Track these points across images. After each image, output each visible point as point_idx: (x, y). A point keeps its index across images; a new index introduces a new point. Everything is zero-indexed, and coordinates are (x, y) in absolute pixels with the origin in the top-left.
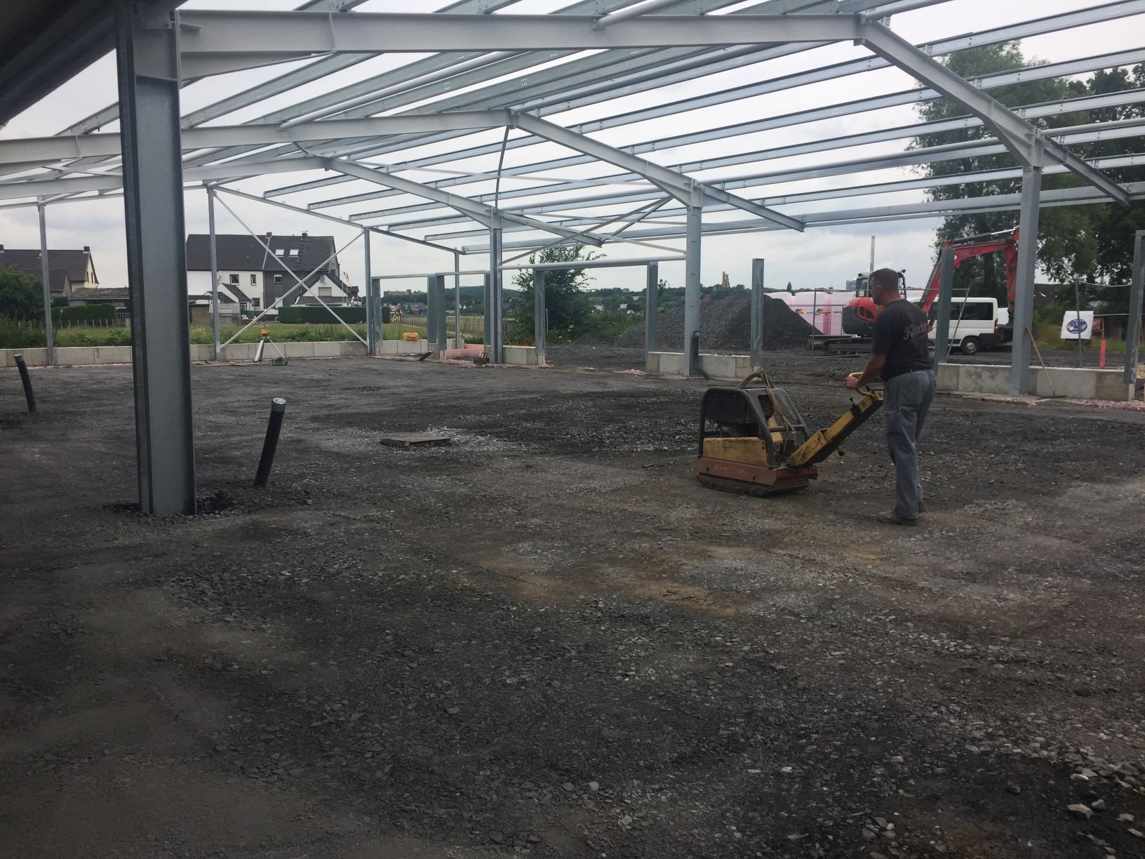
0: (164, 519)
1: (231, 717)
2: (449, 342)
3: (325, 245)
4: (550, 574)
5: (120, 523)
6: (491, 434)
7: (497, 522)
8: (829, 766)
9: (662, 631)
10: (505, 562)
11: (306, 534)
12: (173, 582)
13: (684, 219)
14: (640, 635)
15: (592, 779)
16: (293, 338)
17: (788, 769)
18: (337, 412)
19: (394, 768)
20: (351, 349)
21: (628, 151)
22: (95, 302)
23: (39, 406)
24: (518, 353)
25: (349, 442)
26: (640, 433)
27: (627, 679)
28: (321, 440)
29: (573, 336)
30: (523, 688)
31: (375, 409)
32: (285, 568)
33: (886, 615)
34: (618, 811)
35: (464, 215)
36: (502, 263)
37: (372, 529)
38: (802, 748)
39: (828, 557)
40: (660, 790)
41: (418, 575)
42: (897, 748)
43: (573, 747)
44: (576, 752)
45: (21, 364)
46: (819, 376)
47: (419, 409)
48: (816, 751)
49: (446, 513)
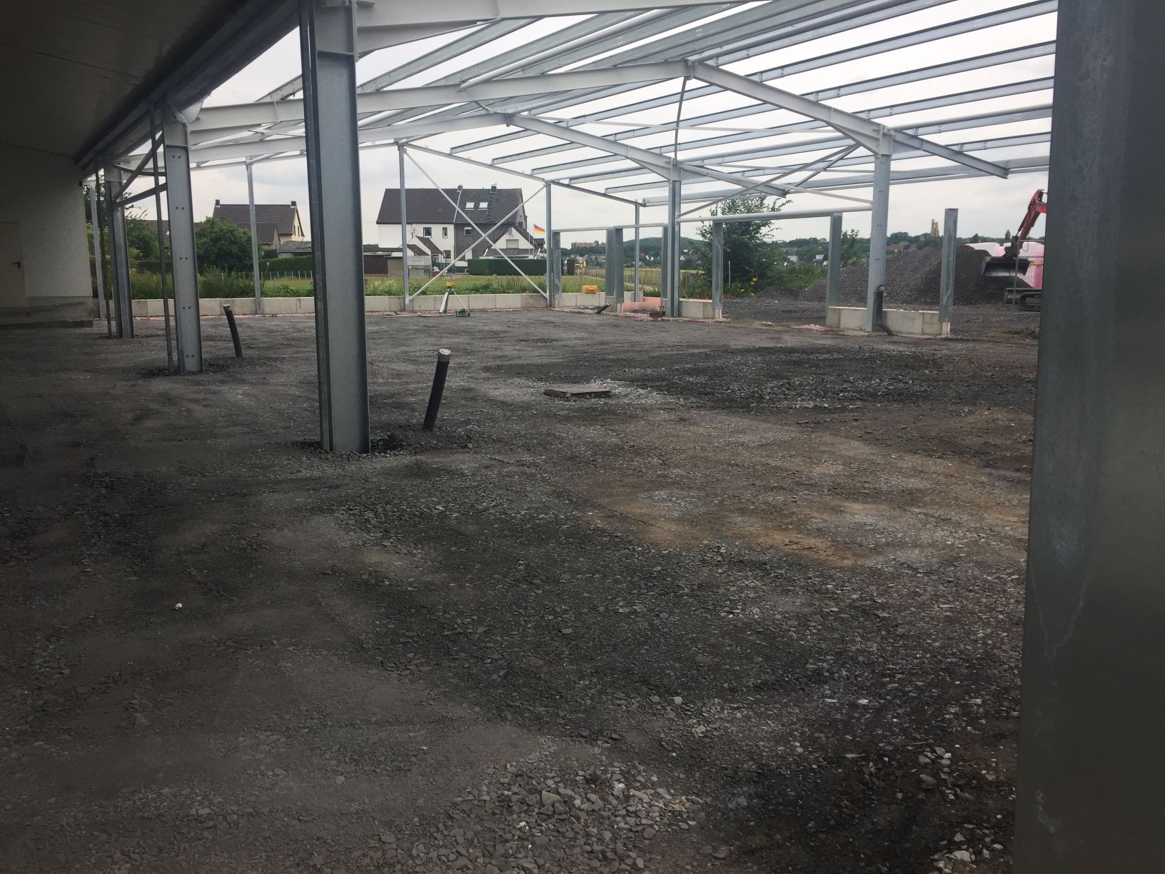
0: (341, 456)
1: (378, 623)
2: (627, 295)
3: (514, 197)
4: (679, 520)
5: (304, 458)
6: (651, 387)
7: (640, 471)
8: (905, 702)
9: (776, 576)
10: (639, 508)
11: (463, 475)
12: (344, 510)
13: (871, 167)
14: (754, 579)
15: (678, 694)
16: (477, 290)
17: (865, 702)
18: (507, 363)
19: (507, 673)
20: (531, 301)
21: (811, 98)
22: (301, 254)
23: (245, 352)
24: (694, 307)
25: (515, 392)
26: (803, 390)
27: (731, 616)
28: (490, 389)
29: (756, 289)
30: (632, 617)
31: (546, 361)
32: (439, 503)
33: (1009, 575)
34: (695, 721)
35: (643, 167)
36: (680, 216)
37: (522, 472)
38: (884, 685)
39: (965, 517)
40: (738, 708)
41: (556, 515)
42: (978, 692)
43: (667, 668)
44: (668, 672)
45: (229, 314)
46: (1017, 333)
47: (587, 361)
48: (896, 689)
49: (593, 460)
